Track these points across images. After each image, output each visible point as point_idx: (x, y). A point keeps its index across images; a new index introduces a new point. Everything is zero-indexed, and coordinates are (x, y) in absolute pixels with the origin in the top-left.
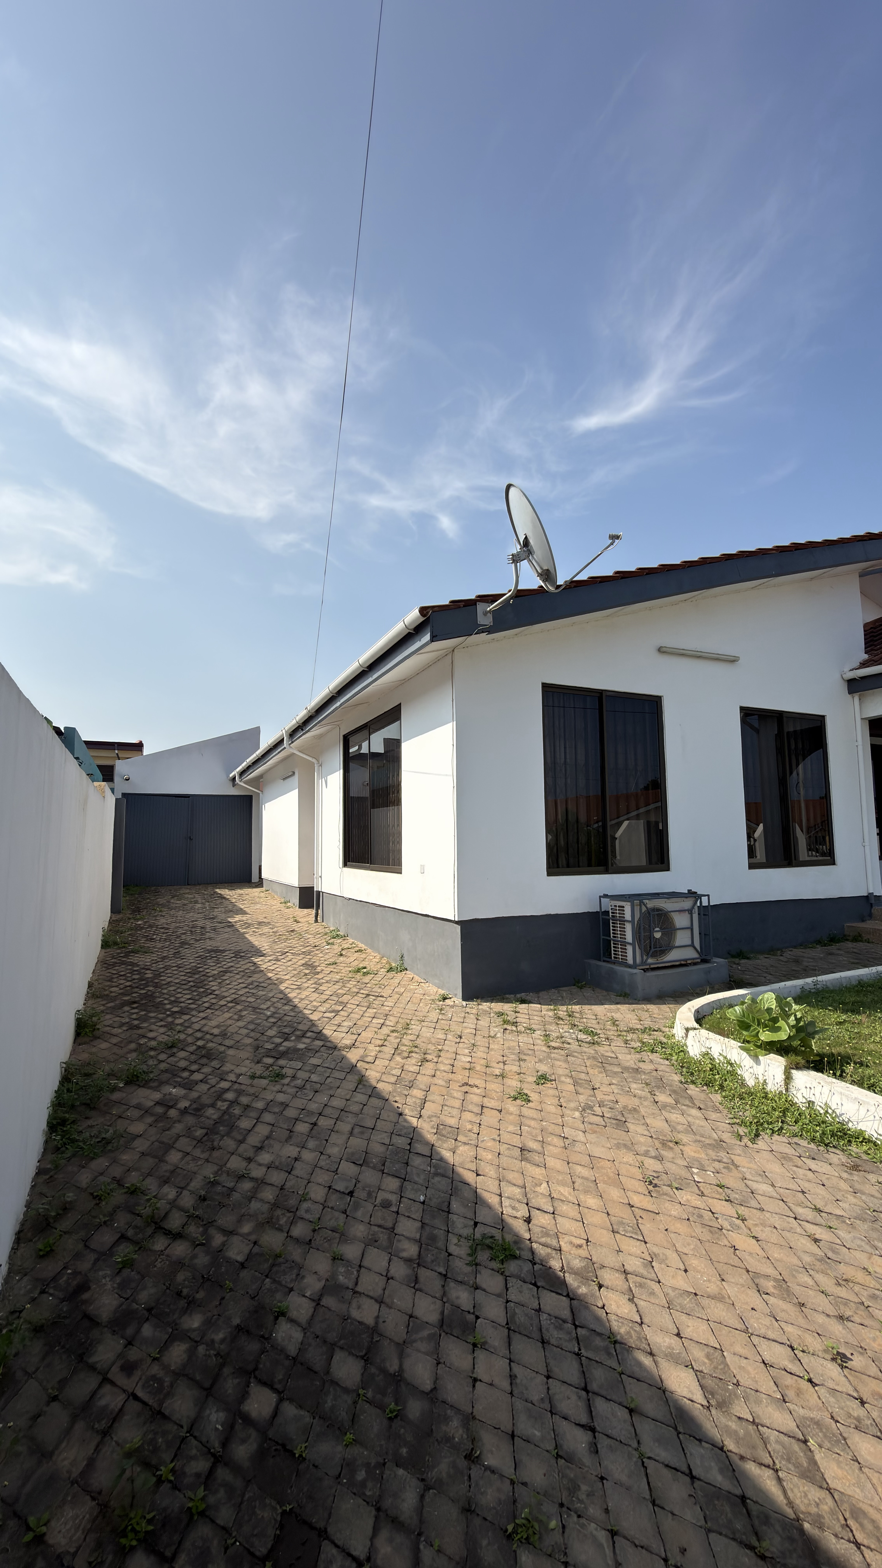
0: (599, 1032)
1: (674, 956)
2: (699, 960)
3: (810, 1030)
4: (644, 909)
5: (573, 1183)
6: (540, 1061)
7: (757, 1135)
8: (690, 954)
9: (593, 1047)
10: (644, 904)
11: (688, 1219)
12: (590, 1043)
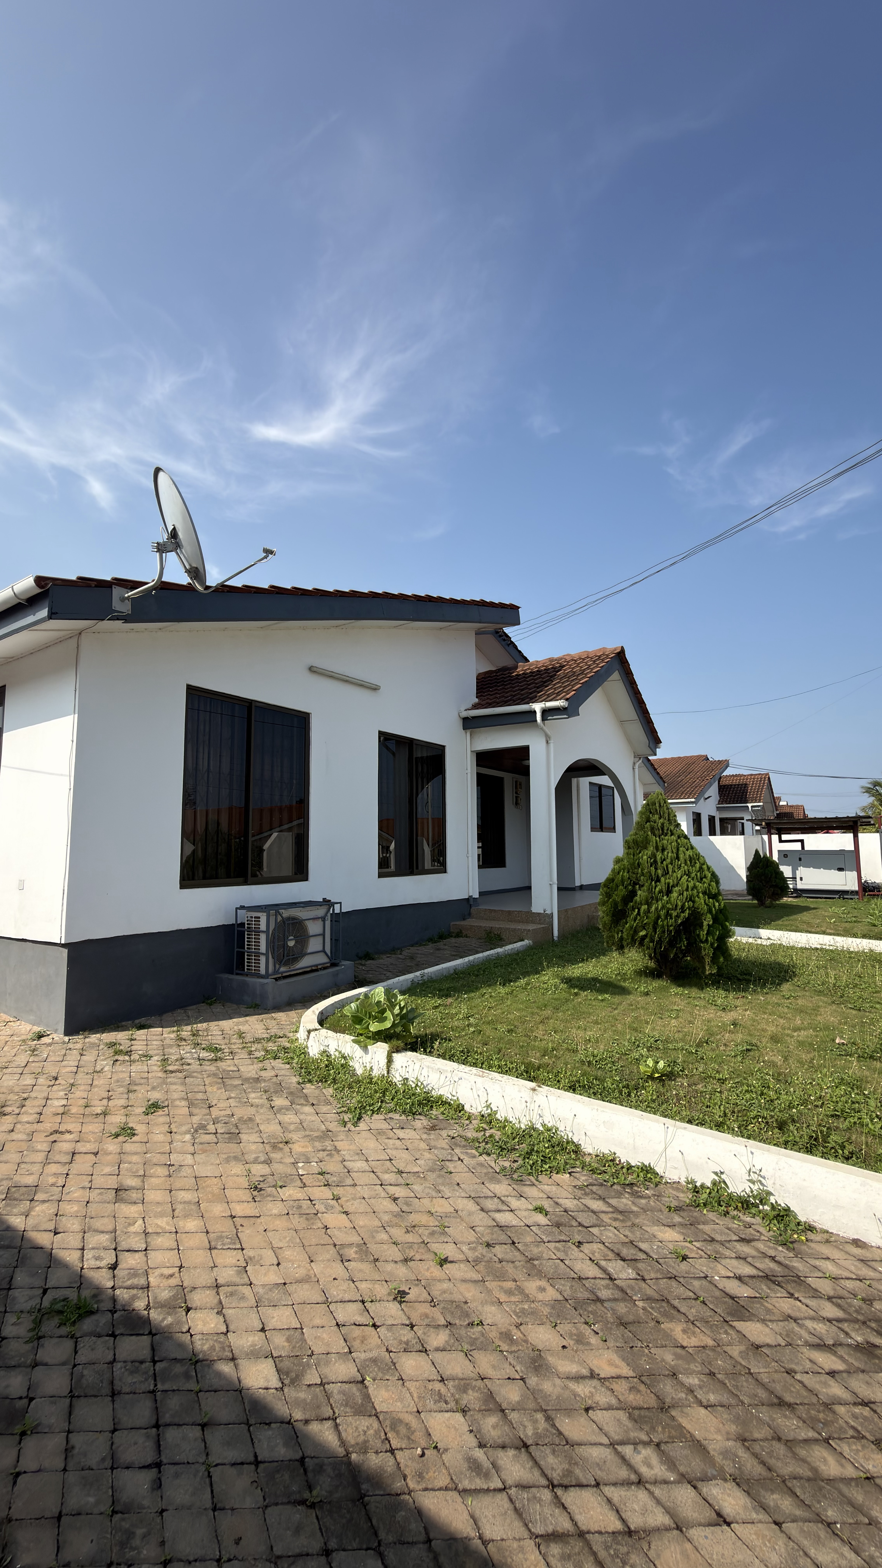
0: (223, 1047)
1: (306, 962)
2: (329, 965)
3: (411, 1016)
4: (279, 918)
5: (173, 1211)
6: (154, 1088)
7: (359, 1119)
8: (322, 959)
9: (215, 1064)
10: (280, 914)
11: (288, 1214)
12: (212, 1060)
